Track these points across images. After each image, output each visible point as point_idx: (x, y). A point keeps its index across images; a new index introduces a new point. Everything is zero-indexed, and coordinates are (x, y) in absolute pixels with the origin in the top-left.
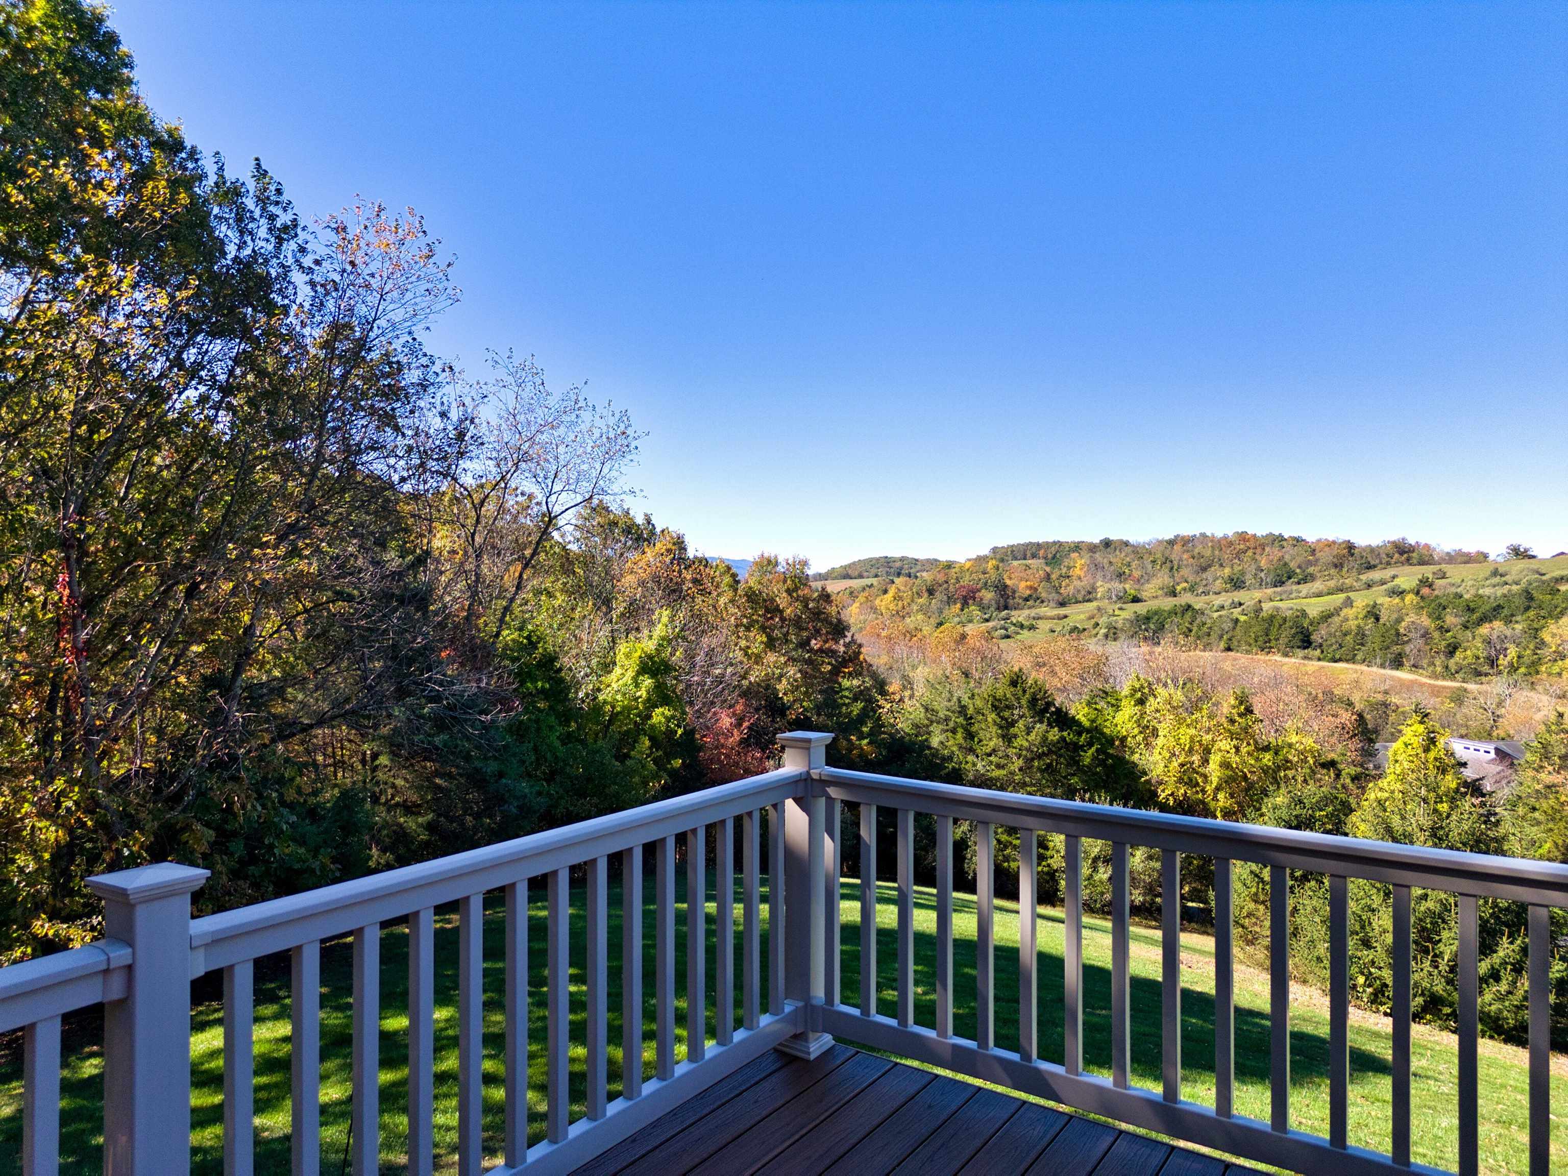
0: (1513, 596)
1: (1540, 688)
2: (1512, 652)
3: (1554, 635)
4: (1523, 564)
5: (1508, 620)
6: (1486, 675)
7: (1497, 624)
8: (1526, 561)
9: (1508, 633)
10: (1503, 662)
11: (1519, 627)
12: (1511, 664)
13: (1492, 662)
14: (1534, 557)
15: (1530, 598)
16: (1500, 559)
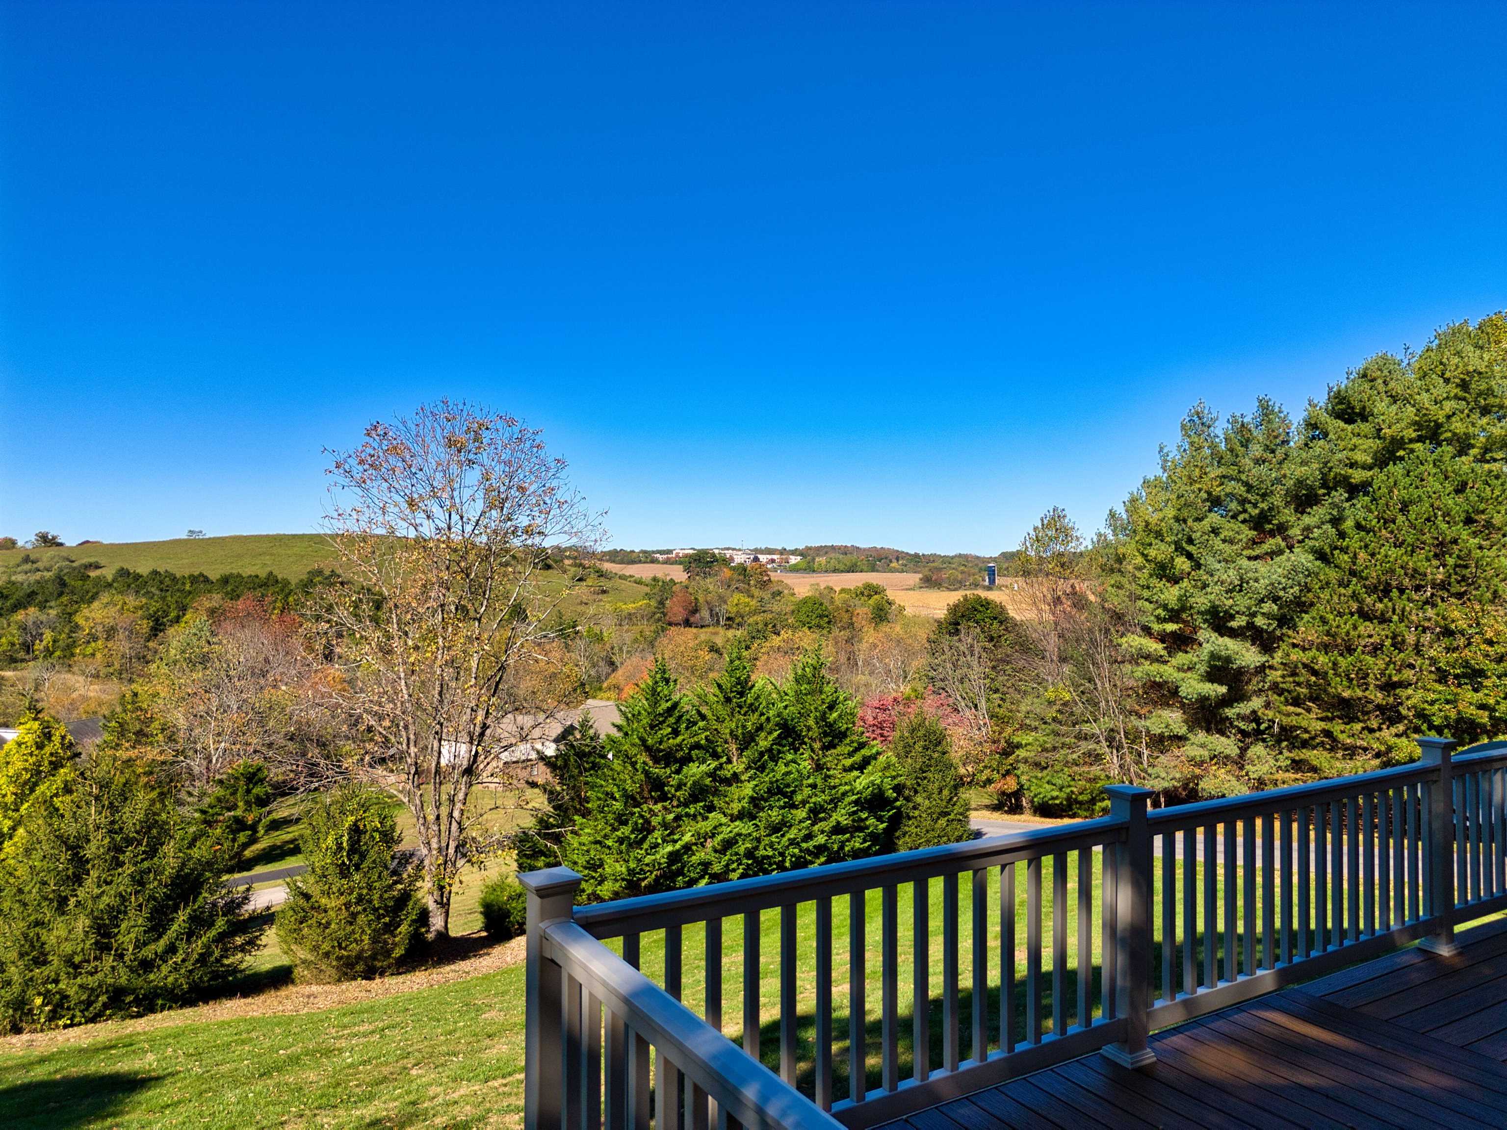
0: (46, 582)
1: (75, 669)
2: (48, 636)
3: (87, 619)
4: (52, 551)
5: (42, 607)
6: (23, 660)
7: (32, 611)
8: (54, 548)
9: (43, 618)
10: (39, 646)
11: (53, 612)
12: (47, 649)
13: (28, 648)
14: (61, 544)
15: (63, 584)
16: (29, 546)
